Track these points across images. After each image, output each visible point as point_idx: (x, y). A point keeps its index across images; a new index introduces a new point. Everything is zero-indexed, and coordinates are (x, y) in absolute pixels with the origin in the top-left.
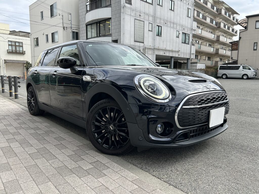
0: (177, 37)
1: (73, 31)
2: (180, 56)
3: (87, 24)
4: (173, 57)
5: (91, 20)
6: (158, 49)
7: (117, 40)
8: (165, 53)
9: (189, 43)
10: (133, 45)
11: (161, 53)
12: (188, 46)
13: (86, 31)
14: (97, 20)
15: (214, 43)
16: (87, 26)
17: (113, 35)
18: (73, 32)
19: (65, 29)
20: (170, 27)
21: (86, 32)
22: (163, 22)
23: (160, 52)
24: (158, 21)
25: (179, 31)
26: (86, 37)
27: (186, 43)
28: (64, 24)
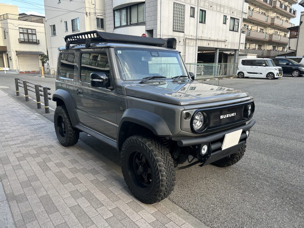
0: (224, 23)
1: (97, 17)
2: (226, 47)
3: (114, 9)
4: (218, 48)
5: (120, 5)
6: (201, 40)
7: (153, 30)
8: (209, 44)
9: (238, 30)
10: (172, 35)
11: (205, 44)
12: (237, 34)
13: (113, 17)
14: (128, 4)
15: (266, 28)
16: (114, 11)
17: (147, 23)
18: (98, 19)
19: (88, 15)
20: (217, 11)
21: (113, 19)
22: (207, 4)
23: (203, 43)
24: (202, 4)
25: (226, 16)
26: (113, 25)
27: (235, 30)
28: (86, 8)
